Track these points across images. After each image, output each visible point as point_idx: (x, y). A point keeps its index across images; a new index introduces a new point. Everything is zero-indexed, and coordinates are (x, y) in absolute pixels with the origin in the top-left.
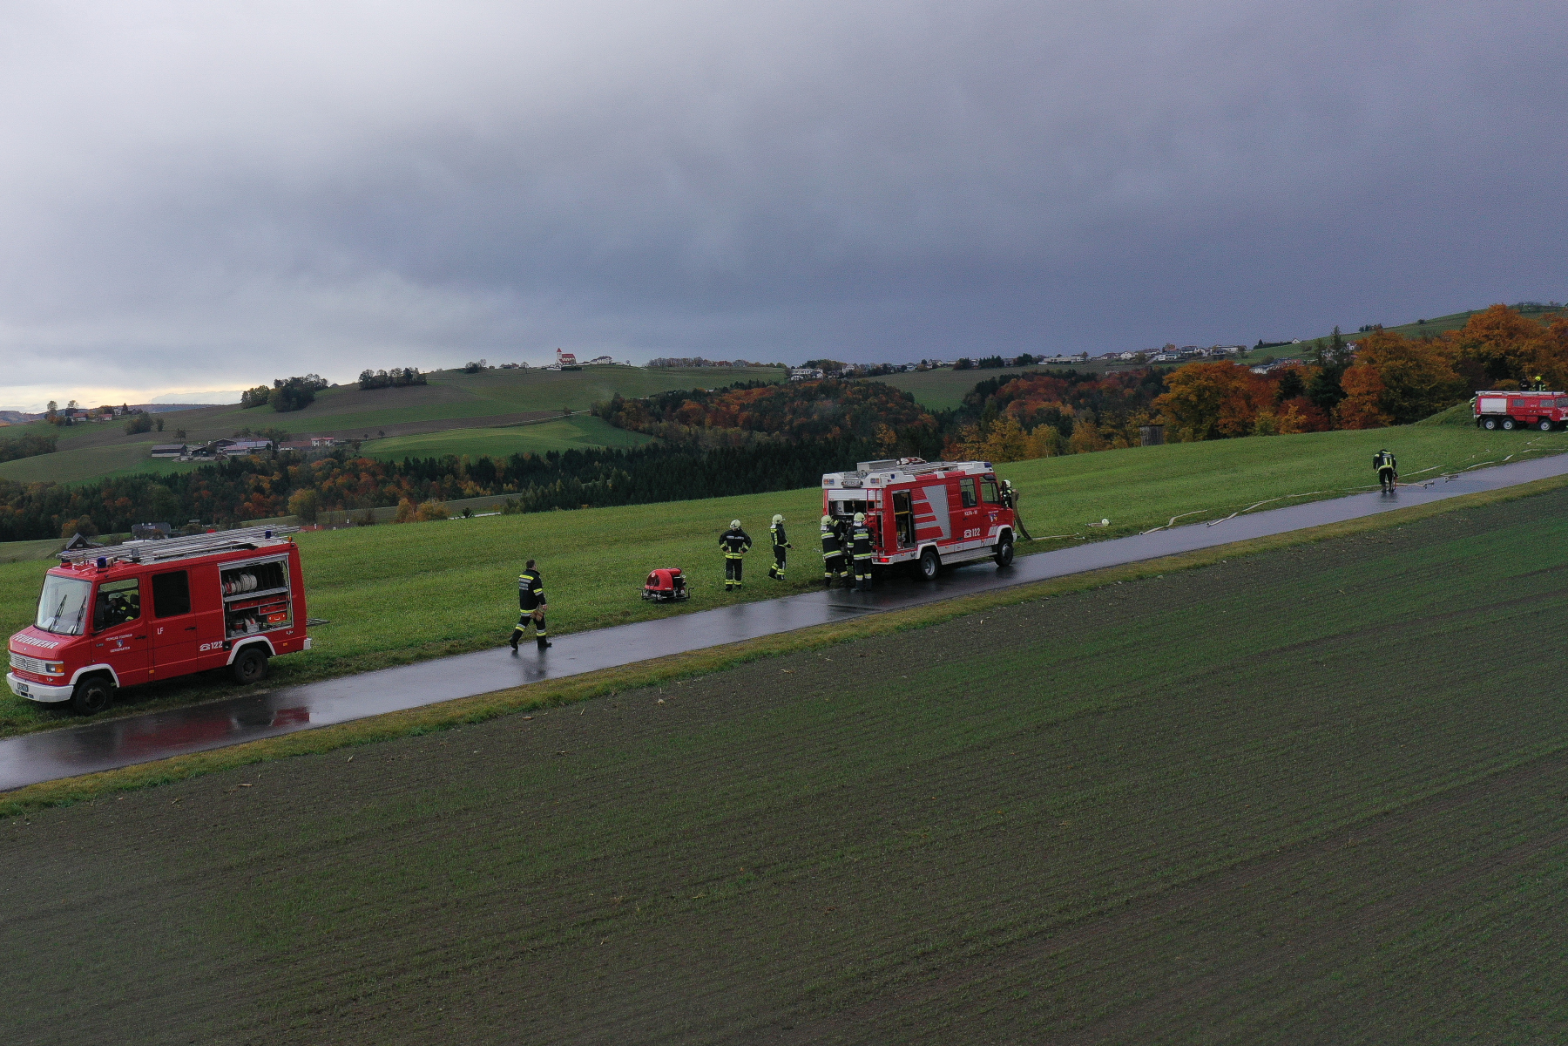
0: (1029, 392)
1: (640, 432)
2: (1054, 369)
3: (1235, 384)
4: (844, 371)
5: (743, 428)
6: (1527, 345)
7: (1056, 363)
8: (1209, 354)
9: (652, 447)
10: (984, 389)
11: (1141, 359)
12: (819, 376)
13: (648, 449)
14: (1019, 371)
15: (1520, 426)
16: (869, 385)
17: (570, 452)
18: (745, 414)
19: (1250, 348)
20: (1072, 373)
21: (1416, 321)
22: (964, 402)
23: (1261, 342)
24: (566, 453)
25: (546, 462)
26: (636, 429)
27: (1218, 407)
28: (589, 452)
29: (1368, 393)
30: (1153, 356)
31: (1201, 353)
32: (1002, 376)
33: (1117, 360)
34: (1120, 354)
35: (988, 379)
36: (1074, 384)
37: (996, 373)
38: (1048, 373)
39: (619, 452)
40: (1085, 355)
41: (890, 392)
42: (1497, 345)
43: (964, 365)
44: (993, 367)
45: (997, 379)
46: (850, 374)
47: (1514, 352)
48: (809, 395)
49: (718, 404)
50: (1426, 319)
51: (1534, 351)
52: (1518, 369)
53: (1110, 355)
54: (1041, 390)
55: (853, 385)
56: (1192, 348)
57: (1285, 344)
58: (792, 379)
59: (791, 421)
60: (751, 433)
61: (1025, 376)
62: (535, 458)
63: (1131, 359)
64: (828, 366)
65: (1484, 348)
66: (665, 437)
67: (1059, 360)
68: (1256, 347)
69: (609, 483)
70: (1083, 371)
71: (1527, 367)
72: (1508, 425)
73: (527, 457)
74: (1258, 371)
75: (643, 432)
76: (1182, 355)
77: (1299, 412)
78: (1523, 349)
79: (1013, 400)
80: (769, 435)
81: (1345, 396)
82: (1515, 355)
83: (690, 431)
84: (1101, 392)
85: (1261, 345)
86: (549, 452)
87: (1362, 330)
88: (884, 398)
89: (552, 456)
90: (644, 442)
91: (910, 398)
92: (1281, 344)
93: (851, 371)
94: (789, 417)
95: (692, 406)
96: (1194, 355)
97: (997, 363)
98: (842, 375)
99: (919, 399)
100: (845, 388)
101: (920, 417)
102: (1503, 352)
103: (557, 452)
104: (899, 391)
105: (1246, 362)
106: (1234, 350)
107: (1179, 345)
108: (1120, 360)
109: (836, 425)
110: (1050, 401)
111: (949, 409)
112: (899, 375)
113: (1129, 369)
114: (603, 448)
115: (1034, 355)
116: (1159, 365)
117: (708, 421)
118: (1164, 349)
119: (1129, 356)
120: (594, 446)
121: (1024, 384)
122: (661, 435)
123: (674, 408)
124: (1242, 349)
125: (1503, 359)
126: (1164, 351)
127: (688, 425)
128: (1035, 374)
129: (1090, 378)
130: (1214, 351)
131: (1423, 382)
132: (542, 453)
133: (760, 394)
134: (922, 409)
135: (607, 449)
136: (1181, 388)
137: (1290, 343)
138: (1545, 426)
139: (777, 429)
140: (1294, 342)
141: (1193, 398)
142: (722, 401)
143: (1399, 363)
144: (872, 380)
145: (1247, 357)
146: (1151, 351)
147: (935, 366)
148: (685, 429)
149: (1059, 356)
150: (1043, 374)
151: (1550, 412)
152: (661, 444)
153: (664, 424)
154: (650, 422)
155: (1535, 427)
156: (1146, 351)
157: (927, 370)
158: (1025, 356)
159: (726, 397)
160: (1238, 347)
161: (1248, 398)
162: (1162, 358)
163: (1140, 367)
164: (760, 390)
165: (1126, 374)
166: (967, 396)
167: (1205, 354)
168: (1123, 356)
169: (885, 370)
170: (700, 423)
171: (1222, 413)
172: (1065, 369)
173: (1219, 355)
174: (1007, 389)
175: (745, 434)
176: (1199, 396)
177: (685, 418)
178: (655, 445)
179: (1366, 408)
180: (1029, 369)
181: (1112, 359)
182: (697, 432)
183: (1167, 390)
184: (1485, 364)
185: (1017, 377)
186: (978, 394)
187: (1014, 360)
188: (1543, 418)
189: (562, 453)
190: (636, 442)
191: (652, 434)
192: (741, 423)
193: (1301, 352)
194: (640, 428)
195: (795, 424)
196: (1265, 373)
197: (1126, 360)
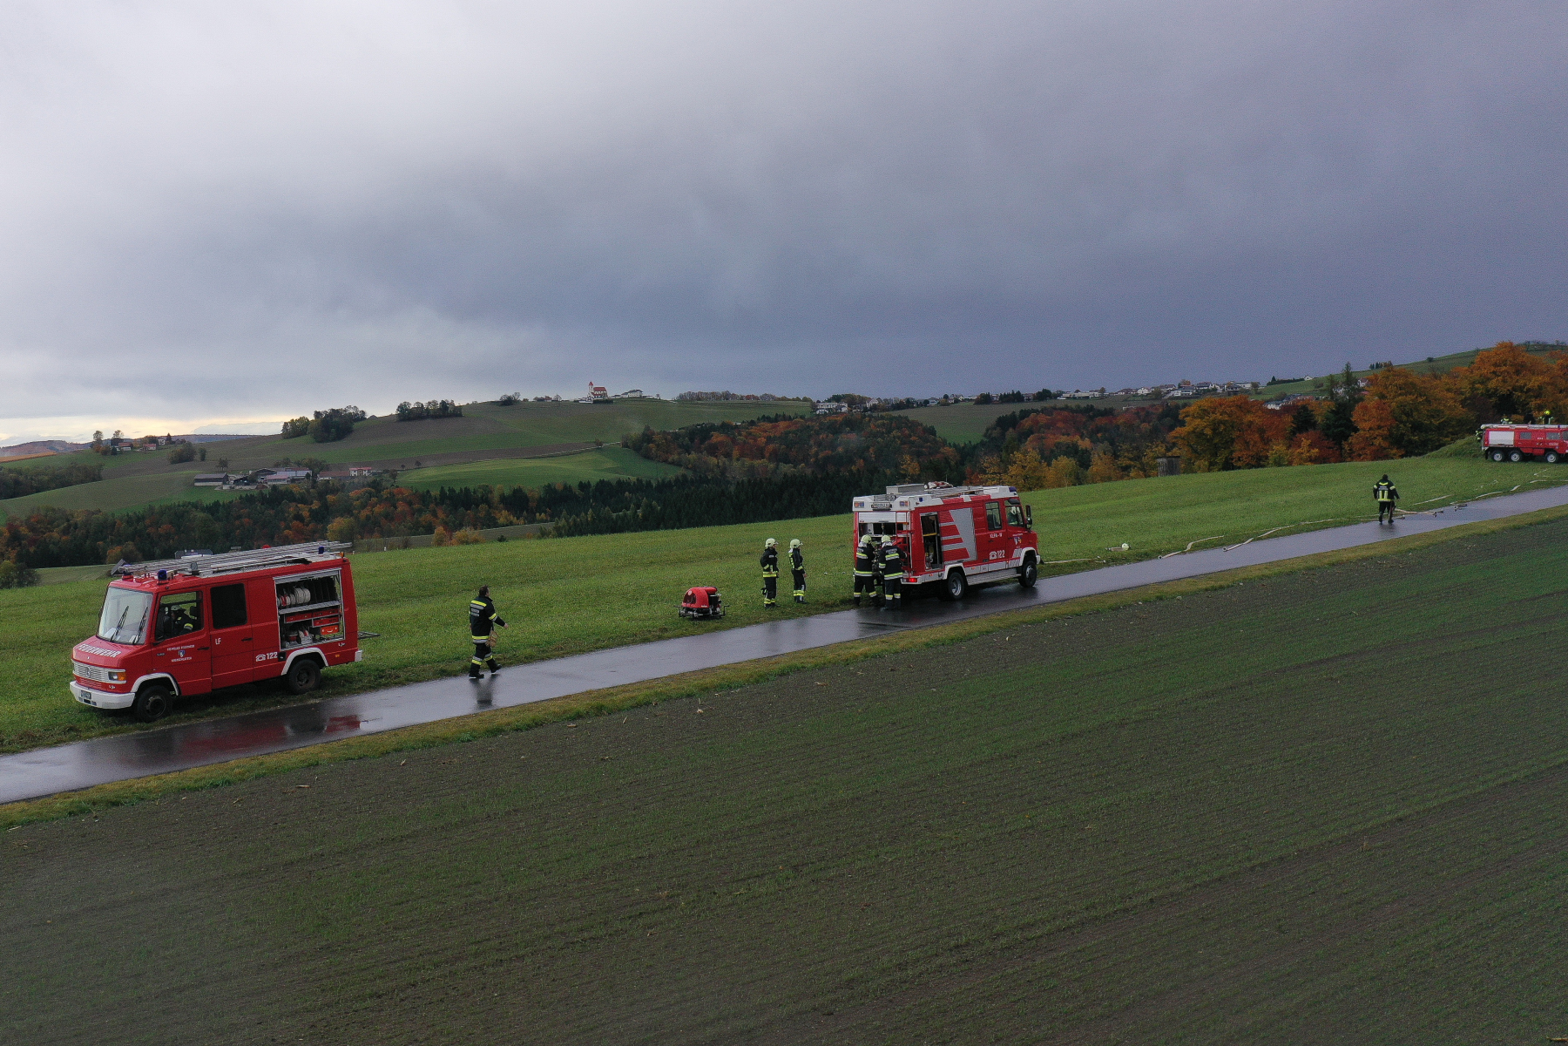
0: (1048, 426)
1: (670, 463)
2: (1072, 404)
3: (1249, 418)
4: (868, 405)
5: (770, 460)
6: (1534, 382)
7: (1074, 398)
8: (1224, 390)
9: (680, 478)
10: (1004, 423)
11: (1157, 395)
12: (844, 410)
13: (677, 480)
14: (1038, 406)
15: (1527, 458)
16: (891, 419)
17: (602, 482)
18: (771, 447)
19: (1263, 384)
20: (1091, 408)
21: (1425, 359)
22: (985, 436)
23: (1274, 379)
24: (597, 484)
25: (578, 492)
26: (665, 461)
27: (1233, 441)
28: (620, 483)
29: (1379, 427)
30: (1168, 392)
31: (1215, 389)
32: (1022, 411)
33: (1134, 396)
34: (1137, 390)
35: (1009, 414)
36: (1092, 418)
37: (1016, 408)
38: (1066, 408)
39: (649, 484)
40: (1103, 390)
41: (913, 426)
42: (1504, 381)
43: (985, 399)
44: (1013, 401)
45: (1017, 413)
46: (874, 408)
47: (1521, 389)
48: (835, 429)
49: (746, 437)
50: (1436, 356)
51: (1540, 388)
52: (1525, 404)
53: (1127, 391)
54: (1060, 425)
55: (877, 419)
56: (1207, 384)
57: (1298, 380)
58: (818, 412)
59: (817, 454)
60: (778, 465)
61: (1044, 411)
62: (567, 488)
63: (1147, 394)
64: (852, 400)
65: (1492, 384)
66: (694, 469)
67: (1077, 395)
68: (1269, 384)
69: (640, 512)
70: (1101, 406)
71: (1533, 403)
72: (1515, 457)
73: (559, 487)
74: (1271, 406)
75: (673, 463)
76: (1197, 391)
77: (1311, 446)
78: (1530, 385)
79: (1032, 433)
80: (795, 467)
81: (1356, 430)
82: (1522, 391)
83: (718, 463)
84: (1118, 427)
85: (1274, 381)
86: (581, 482)
87: (1372, 367)
88: (907, 432)
89: (584, 486)
90: (672, 473)
91: (932, 431)
92: (1294, 381)
93: (874, 405)
94: (814, 449)
95: (720, 439)
96: (1208, 391)
97: (1017, 397)
98: (866, 409)
99: (942, 432)
100: (870, 421)
101: (942, 450)
102: (1510, 388)
103: (589, 482)
104: (921, 425)
105: (1260, 398)
106: (1248, 386)
107: (1194, 382)
108: (1136, 395)
109: (860, 457)
110: (1068, 435)
111: (970, 442)
112: (922, 410)
113: (1146, 404)
114: (633, 479)
115: (1053, 390)
116: (1176, 401)
117: (736, 453)
118: (1179, 385)
119: (1146, 392)
120: (624, 477)
121: (1043, 419)
122: (690, 466)
123: (702, 442)
124: (1255, 385)
125: (1510, 395)
126: (1180, 387)
127: (716, 457)
128: (1055, 408)
129: (1108, 413)
130: (1228, 387)
131: (1433, 417)
132: (574, 484)
133: (787, 427)
134: (944, 443)
135: (638, 480)
136: (1197, 421)
137: (1302, 380)
138: (1551, 458)
139: (803, 461)
140: (1306, 379)
141: (1208, 432)
142: (750, 434)
143: (1409, 398)
144: (896, 413)
145: (1260, 393)
146: (1167, 387)
147: (957, 401)
148: (713, 460)
149: (1077, 391)
150: (1061, 409)
151: (1557, 444)
152: (690, 474)
153: (693, 456)
154: (679, 454)
155: (1541, 459)
156: (1162, 387)
157: (948, 404)
158: (1044, 391)
159: (753, 430)
161: (1261, 431)
162: (1178, 393)
163: (1156, 403)
164: (786, 423)
165: (1143, 409)
166: (987, 430)
167: (1220, 390)
168: (1140, 392)
169: (908, 404)
170: (728, 455)
171: (1237, 446)
172: (1083, 405)
173: (1233, 390)
174: (1027, 423)
175: (772, 466)
176: (1214, 430)
177: (713, 451)
178: (684, 476)
179: (1377, 442)
180: (1048, 404)
181: (1130, 395)
182: (724, 463)
183: (1182, 424)
184: (1493, 400)
185: (1036, 411)
186: (998, 428)
187: (1034, 395)
188: (1549, 451)
189: (593, 483)
190: (666, 474)
191: (681, 466)
192: (767, 455)
193: (1313, 388)
194: (670, 460)
195: (820, 456)
196: (1278, 408)
197: (1142, 395)
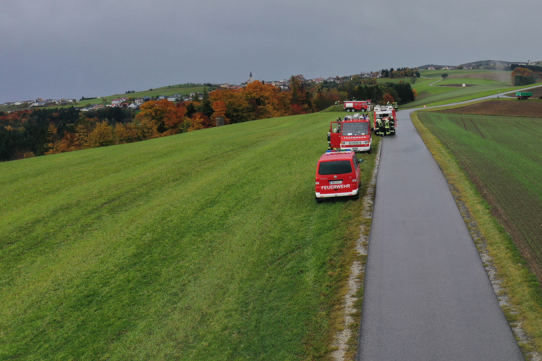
8: (59, 103)
11: (25, 105)
19: (78, 100)
21: (149, 89)
23: (83, 97)
30: (31, 104)
31: (55, 102)
33: (13, 106)
34: (15, 102)
53: (8, 103)
56: (51, 100)
57: (94, 98)
63: (20, 105)
68: (81, 100)
74: (84, 110)
76: (46, 103)
85: (83, 99)
87: (126, 93)
92: (92, 98)
96: (52, 103)
105: (78, 106)
106: (71, 101)
107: (44, 99)
108: (14, 105)
116: (35, 108)
119: (19, 104)
124: (74, 100)
126: (37, 101)
130: (62, 101)
137: (96, 98)
140: (98, 98)
145: (77, 104)
146: (30, 101)
156: (27, 101)
160: (72, 99)
162: (36, 104)
163: (25, 109)
165: (18, 113)
167: (57, 103)
168: (16, 104)
173: (64, 103)
181: (10, 106)
193: (102, 102)
196: (87, 111)
197: (17, 106)
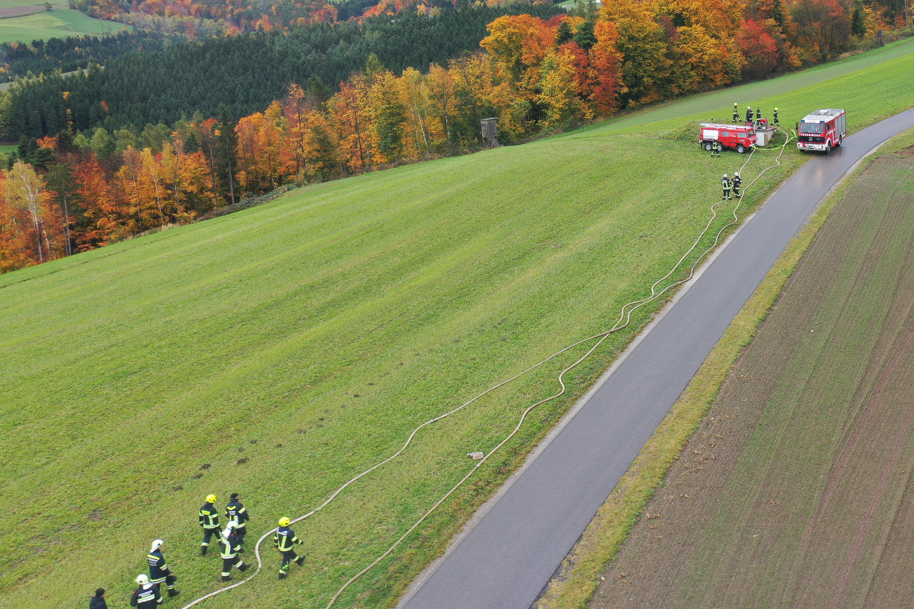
1: (113, 21)
5: (195, 16)
9: (122, 34)
13: (119, 36)
17: (53, 40)
18: (196, 6)
24: (49, 42)
25: (32, 49)
26: (109, 19)
28: (70, 40)
39: (95, 39)
59: (232, 11)
60: (202, 20)
62: (22, 46)
66: (133, 24)
69: (86, 72)
73: (15, 45)
75: (115, 21)
80: (216, 21)
83: (153, 19)
86: (34, 41)
89: (36, 44)
90: (116, 29)
94: (230, 7)
101: (324, 6)
103: (41, 40)
109: (265, 13)
114: (81, 36)
117: (167, 12)
120: (73, 34)
122: (130, 23)
123: (139, 3)
127: (152, 14)
132: (29, 44)
135: (85, 36)
139: (221, 16)
148: (149, 18)
152: (130, 30)
153: (132, 14)
154: (120, 13)
170: (161, 14)
175: (197, 21)
177: (149, 9)
178: (125, 32)
182: (159, 20)
189: (45, 41)
190: (111, 29)
191: (122, 22)
192: (193, 12)
194: (113, 18)
195: (235, 13)
